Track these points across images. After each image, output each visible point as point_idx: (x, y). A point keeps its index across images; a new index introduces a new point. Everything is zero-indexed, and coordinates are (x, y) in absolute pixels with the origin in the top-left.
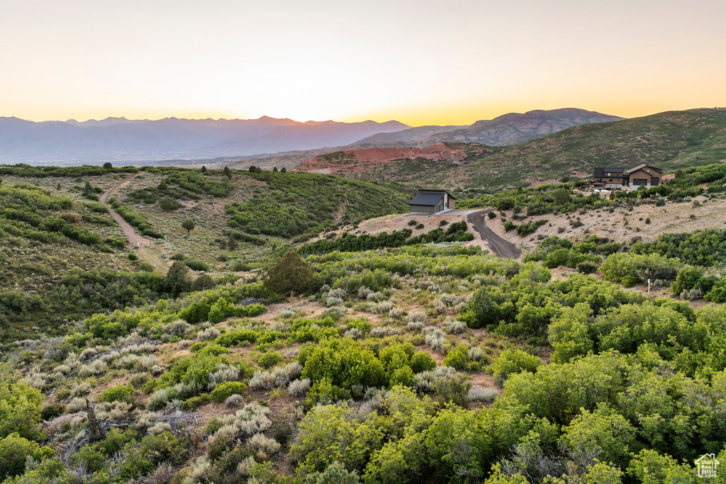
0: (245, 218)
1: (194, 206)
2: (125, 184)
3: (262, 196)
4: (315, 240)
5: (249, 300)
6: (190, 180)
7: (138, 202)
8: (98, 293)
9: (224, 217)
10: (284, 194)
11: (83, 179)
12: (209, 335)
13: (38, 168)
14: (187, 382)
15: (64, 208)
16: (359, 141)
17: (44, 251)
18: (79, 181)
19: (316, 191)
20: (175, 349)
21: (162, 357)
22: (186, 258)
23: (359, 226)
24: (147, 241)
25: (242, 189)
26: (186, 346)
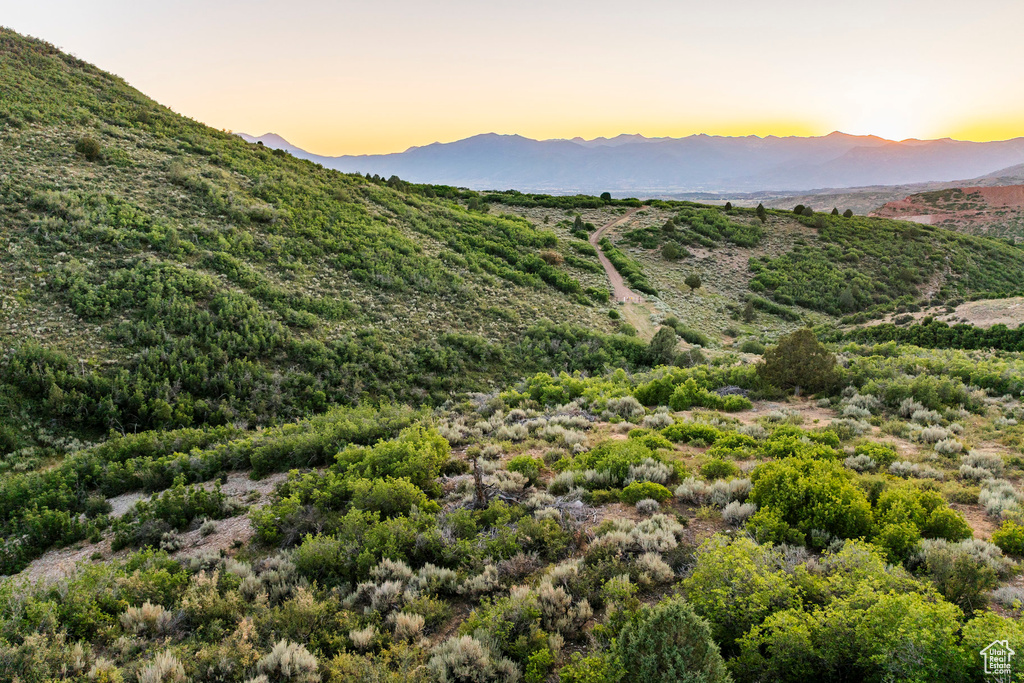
0: (775, 279)
1: (706, 256)
2: (623, 221)
3: (807, 249)
4: (877, 323)
5: (731, 388)
6: (706, 220)
7: (635, 246)
8: (564, 352)
9: (745, 276)
10: (842, 249)
11: (575, 211)
12: (657, 422)
13: (528, 196)
14: (601, 470)
15: (546, 246)
16: (994, 173)
17: (516, 294)
18: (570, 214)
19: (896, 248)
20: (613, 431)
21: (592, 436)
22: (682, 325)
23: (956, 309)
24: (636, 297)
25: (778, 237)
26: (626, 430)
